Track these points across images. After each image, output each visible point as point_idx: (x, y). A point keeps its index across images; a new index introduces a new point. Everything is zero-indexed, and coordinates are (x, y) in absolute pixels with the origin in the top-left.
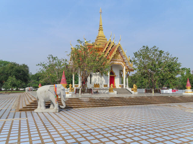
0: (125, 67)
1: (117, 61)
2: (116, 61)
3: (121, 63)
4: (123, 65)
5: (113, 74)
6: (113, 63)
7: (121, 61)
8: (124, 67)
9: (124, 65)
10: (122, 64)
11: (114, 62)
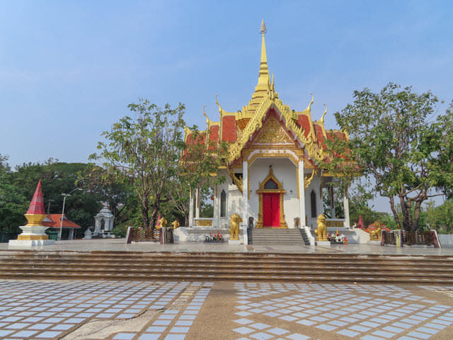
0: (301, 165)
1: (273, 148)
2: (270, 148)
3: (288, 151)
4: (297, 158)
5: (277, 188)
6: (261, 154)
7: (287, 147)
8: (298, 163)
9: (299, 157)
10: (293, 154)
11: (263, 151)
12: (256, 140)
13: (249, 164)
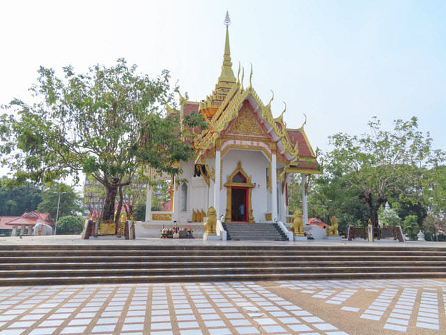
0: (274, 158)
2: (245, 139)
3: (262, 144)
4: (269, 151)
5: (246, 182)
6: (235, 145)
8: (270, 157)
9: (272, 151)
10: (266, 146)
11: (238, 142)
12: (229, 129)
13: (222, 155)
